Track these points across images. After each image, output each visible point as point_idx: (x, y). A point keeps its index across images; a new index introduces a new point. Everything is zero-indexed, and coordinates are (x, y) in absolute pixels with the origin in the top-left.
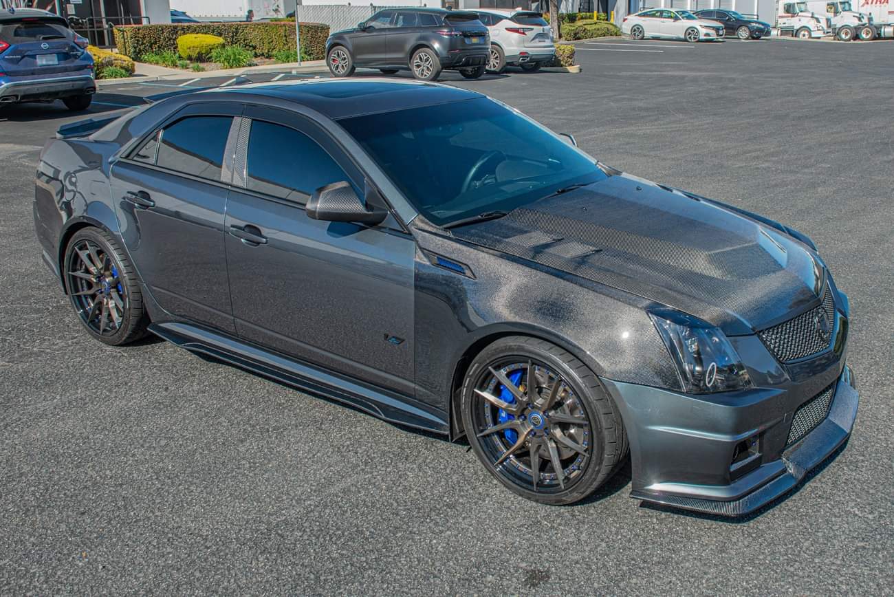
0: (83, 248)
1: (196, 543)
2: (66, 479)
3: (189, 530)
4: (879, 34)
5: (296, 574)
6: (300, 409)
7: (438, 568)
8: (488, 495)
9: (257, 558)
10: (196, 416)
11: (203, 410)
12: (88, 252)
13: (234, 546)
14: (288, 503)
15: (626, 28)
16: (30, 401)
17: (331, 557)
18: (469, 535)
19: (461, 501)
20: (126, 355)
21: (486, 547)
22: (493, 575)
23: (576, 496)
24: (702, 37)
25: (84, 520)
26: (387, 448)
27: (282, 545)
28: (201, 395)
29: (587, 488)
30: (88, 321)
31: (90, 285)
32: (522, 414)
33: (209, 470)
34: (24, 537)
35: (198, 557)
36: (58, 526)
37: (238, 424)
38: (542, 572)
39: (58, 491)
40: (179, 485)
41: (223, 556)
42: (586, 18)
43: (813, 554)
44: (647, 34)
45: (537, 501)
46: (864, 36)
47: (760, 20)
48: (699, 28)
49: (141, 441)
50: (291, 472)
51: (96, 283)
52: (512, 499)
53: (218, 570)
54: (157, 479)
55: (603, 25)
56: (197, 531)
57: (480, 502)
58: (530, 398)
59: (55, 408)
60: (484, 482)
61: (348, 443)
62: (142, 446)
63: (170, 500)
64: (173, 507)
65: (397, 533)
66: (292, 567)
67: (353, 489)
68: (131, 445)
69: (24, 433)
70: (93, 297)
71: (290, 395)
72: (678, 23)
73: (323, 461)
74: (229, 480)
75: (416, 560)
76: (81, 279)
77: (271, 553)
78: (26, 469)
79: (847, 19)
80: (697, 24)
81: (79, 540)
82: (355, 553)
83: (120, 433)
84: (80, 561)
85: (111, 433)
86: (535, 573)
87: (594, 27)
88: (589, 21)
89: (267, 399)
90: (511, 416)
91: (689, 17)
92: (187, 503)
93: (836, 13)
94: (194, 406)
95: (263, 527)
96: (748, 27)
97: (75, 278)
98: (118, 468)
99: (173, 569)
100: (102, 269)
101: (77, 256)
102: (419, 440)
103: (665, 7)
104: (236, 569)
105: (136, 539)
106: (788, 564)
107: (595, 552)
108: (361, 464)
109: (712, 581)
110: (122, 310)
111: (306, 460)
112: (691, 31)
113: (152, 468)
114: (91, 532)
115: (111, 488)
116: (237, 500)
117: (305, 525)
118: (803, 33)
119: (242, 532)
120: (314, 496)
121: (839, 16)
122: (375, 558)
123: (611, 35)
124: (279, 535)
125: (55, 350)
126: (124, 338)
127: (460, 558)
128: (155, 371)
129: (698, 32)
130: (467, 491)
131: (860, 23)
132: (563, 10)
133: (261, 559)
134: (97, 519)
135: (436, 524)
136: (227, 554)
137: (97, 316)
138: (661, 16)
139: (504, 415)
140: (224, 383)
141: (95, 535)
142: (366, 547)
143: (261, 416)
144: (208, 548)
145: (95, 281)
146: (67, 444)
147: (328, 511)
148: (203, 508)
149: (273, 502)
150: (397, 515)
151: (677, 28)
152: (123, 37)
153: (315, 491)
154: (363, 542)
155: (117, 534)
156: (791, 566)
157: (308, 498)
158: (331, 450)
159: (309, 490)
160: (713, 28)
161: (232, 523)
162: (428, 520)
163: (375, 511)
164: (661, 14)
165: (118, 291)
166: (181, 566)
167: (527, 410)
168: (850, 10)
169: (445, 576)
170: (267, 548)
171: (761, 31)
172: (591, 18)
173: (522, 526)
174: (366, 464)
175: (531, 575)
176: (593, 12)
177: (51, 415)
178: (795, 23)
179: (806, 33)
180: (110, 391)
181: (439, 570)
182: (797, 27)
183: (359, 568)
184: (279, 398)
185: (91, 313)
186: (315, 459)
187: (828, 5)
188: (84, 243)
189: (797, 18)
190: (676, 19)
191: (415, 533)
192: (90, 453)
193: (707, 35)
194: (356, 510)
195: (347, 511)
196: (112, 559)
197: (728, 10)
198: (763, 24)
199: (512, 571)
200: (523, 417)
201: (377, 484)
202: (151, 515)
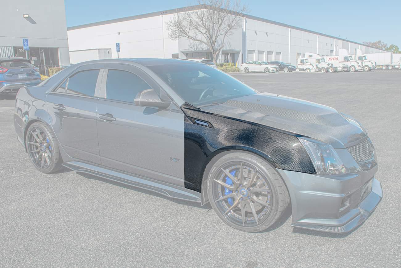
0: (34, 131)
1: (85, 252)
2: (24, 226)
3: (82, 247)
4: (336, 70)
5: (135, 266)
6: (130, 196)
7: (203, 261)
8: (221, 229)
9: (115, 259)
10: (83, 200)
11: (86, 197)
12: (36, 133)
13: (103, 254)
14: (128, 234)
15: (242, 68)
16: (9, 195)
17: (151, 258)
18: (215, 246)
19: (208, 232)
20: (52, 177)
21: (224, 251)
22: (230, 264)
23: (264, 227)
24: (271, 71)
25: (32, 244)
26: (171, 211)
27: (126, 253)
28: (85, 191)
29: (270, 223)
30: (36, 164)
31: (37, 148)
32: (236, 190)
33: (90, 221)
34: (3, 251)
35: (86, 259)
36: (19, 246)
37: (103, 202)
38: (254, 262)
39: (20, 231)
40: (76, 228)
41: (98, 258)
42: (227, 65)
43: (379, 250)
44: (250, 70)
45: (244, 231)
46: (330, 71)
47: (292, 65)
48: (269, 68)
49: (59, 210)
50: (128, 221)
51: (40, 147)
52: (232, 230)
53: (96, 264)
54: (66, 225)
55: (233, 67)
56: (85, 247)
57: (218, 232)
58: (241, 182)
59: (20, 197)
60: (218, 224)
61: (153, 209)
62: (59, 212)
63: (72, 234)
64: (74, 237)
65: (181, 246)
66: (132, 263)
67: (158, 228)
68: (54, 211)
69: (6, 208)
70: (38, 153)
71: (125, 191)
72: (262, 66)
73: (142, 217)
74: (100, 225)
75: (191, 258)
76: (33, 145)
77: (121, 257)
78: (5, 222)
79: (324, 65)
80: (269, 66)
81: (29, 252)
82: (162, 256)
83: (49, 207)
84: (29, 262)
85: (45, 207)
86: (250, 262)
87: (230, 68)
88: (228, 66)
89: (115, 192)
90: (231, 191)
91: (266, 64)
92: (80, 235)
93: (319, 63)
94: (82, 195)
95: (117, 245)
96: (287, 67)
97: (31, 145)
98: (48, 221)
99: (74, 265)
100: (42, 140)
101: (32, 135)
102: (185, 207)
103: (256, 60)
104: (105, 264)
105: (56, 251)
106: (369, 256)
107: (277, 253)
108: (160, 217)
109: (336, 264)
110: (51, 157)
111: (135, 216)
112: (267, 69)
113: (64, 221)
114: (35, 248)
115: (45, 230)
116: (104, 234)
117: (137, 244)
118: (307, 70)
119: (107, 247)
120: (140, 231)
121: (320, 64)
122: (172, 258)
123: (236, 71)
124: (124, 248)
125: (21, 175)
126: (51, 170)
127: (213, 257)
128: (65, 182)
129: (269, 69)
130: (211, 227)
131: (328, 66)
132: (218, 62)
133: (117, 259)
134: (38, 243)
135: (199, 242)
136: (100, 257)
137: (40, 161)
138: (255, 64)
139: (227, 191)
140: (96, 187)
141: (37, 250)
142: (167, 253)
143: (113, 199)
144: (91, 255)
145: (39, 145)
146: (25, 212)
147: (147, 237)
148: (88, 237)
149: (121, 234)
150: (180, 238)
151: (262, 68)
152: (52, 72)
153: (140, 229)
154: (165, 250)
155: (47, 249)
156: (371, 256)
157: (137, 232)
158: (146, 212)
159: (137, 229)
160: (275, 68)
161: (102, 243)
162: (195, 240)
163: (169, 237)
164: (255, 63)
165: (49, 149)
166: (78, 263)
167: (239, 188)
168: (324, 62)
169: (207, 265)
170: (119, 254)
171: (292, 69)
172: (229, 65)
173: (239, 242)
174: (162, 217)
175: (248, 264)
176: (229, 63)
177: (18, 200)
178: (304, 67)
179: (309, 70)
180: (45, 190)
181: (203, 262)
182: (305, 68)
183: (165, 262)
184: (120, 192)
185: (37, 159)
186: (139, 216)
187: (316, 60)
188: (34, 129)
189: (305, 65)
190: (261, 64)
191: (189, 246)
192: (35, 215)
193: (273, 70)
194: (160, 237)
195: (156, 237)
196: (45, 260)
197: (279, 61)
198: (293, 66)
199: (239, 262)
200: (237, 191)
201: (169, 225)
202: (63, 240)
